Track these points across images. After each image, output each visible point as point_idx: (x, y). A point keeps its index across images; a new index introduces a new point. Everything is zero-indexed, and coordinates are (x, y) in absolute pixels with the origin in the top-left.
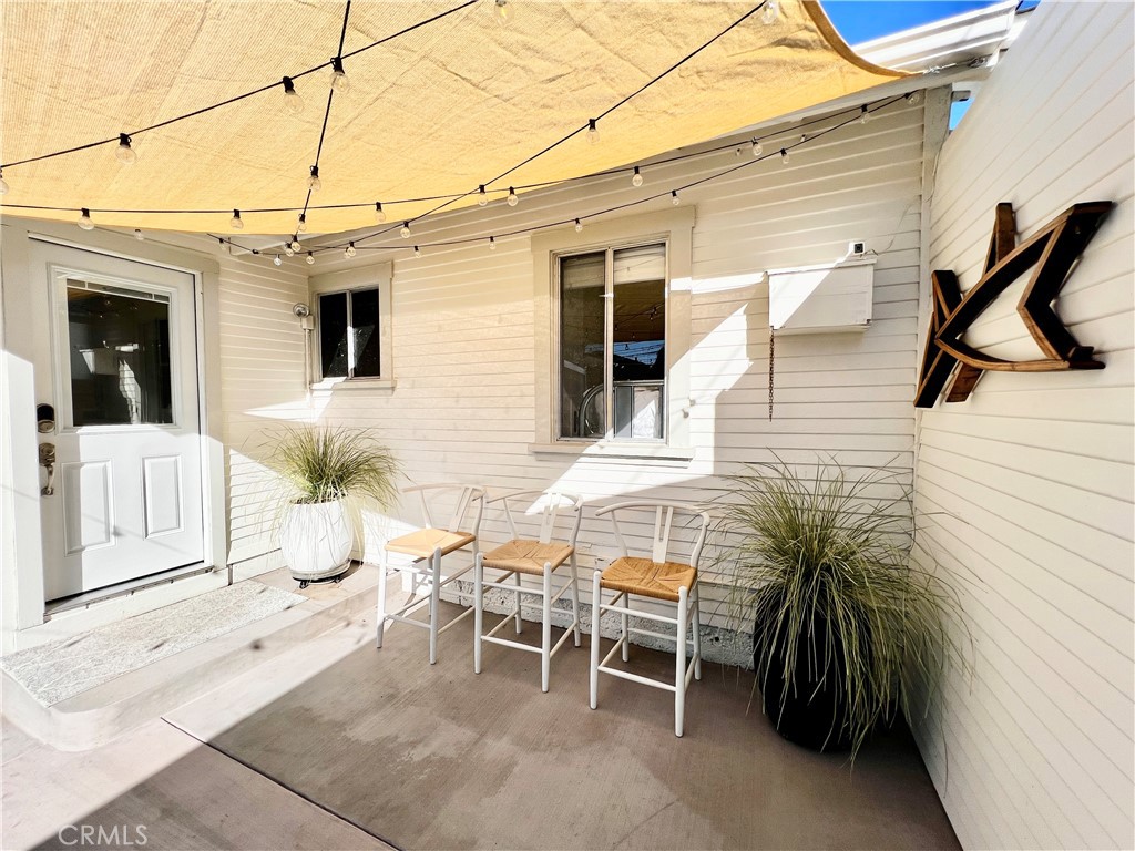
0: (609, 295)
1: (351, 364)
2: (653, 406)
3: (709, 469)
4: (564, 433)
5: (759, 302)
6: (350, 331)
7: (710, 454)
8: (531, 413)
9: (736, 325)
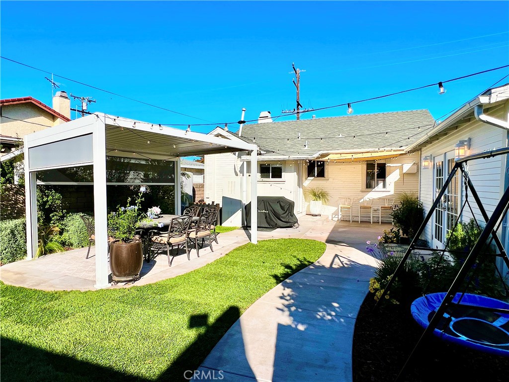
0: (376, 165)
1: (316, 175)
2: (382, 183)
3: (393, 193)
4: (367, 188)
5: (401, 168)
6: (316, 168)
7: (393, 191)
8: (361, 184)
9: (397, 172)
